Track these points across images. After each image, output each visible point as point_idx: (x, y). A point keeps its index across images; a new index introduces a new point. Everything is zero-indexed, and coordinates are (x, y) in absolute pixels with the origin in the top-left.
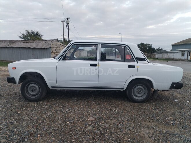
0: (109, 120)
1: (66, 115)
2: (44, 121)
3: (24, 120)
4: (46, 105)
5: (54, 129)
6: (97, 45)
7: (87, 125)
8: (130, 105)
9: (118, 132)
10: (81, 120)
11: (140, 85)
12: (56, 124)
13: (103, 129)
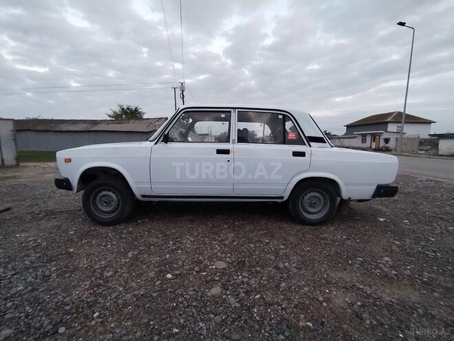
0: (258, 269)
1: (168, 256)
2: (117, 272)
3: (76, 268)
4: (131, 233)
5: (135, 296)
6: (230, 112)
7: (210, 283)
8: (297, 230)
9: (282, 300)
10: (197, 269)
11: (315, 191)
12: (141, 281)
13: (247, 292)
